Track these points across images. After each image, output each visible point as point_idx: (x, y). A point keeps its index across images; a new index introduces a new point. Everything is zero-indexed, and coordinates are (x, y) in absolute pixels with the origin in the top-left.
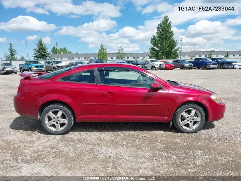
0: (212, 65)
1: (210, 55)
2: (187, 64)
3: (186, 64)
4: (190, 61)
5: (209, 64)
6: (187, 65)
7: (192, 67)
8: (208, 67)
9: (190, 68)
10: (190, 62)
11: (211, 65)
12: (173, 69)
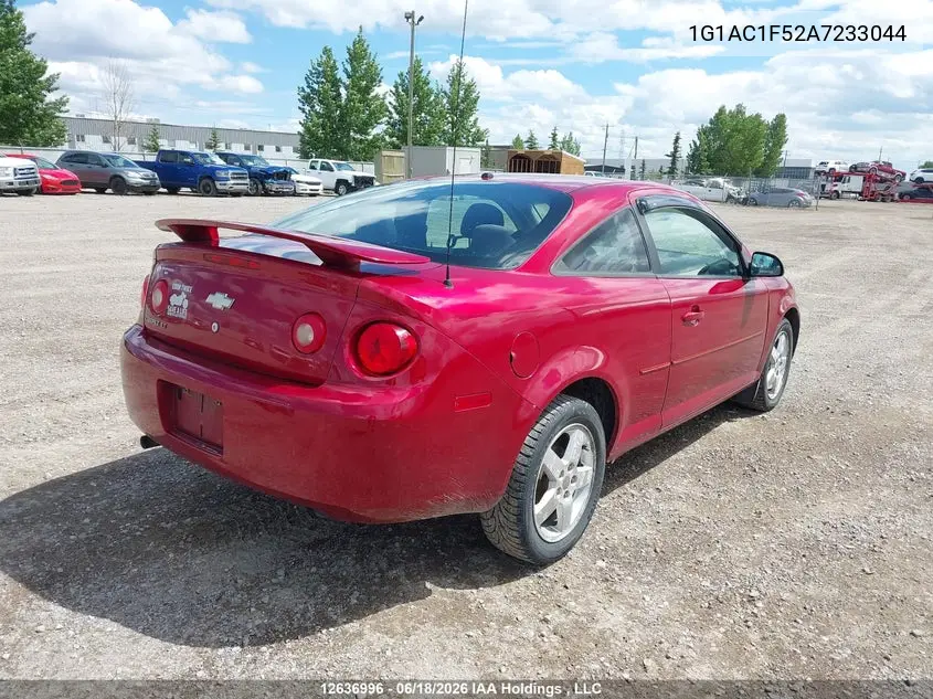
0: (232, 182)
1: (155, 137)
2: (137, 175)
3: (131, 174)
4: (140, 159)
5: (223, 174)
6: (135, 176)
7: (157, 187)
8: (219, 187)
9: (147, 191)
10: (143, 164)
11: (227, 179)
12: (74, 194)
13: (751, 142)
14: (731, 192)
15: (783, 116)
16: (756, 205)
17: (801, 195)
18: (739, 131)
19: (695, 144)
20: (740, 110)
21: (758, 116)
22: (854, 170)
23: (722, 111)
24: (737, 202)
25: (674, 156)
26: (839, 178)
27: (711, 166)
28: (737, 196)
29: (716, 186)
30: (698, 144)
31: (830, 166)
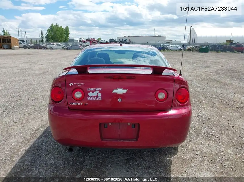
13: (62, 33)
14: (63, 46)
15: (68, 27)
16: (70, 49)
17: (80, 46)
18: (58, 30)
19: (47, 34)
20: (57, 25)
21: (61, 27)
22: (87, 40)
23: (52, 25)
24: (65, 49)
25: (42, 37)
26: (85, 42)
27: (52, 40)
28: (64, 47)
29: (58, 45)
30: (48, 34)
31: (82, 39)
